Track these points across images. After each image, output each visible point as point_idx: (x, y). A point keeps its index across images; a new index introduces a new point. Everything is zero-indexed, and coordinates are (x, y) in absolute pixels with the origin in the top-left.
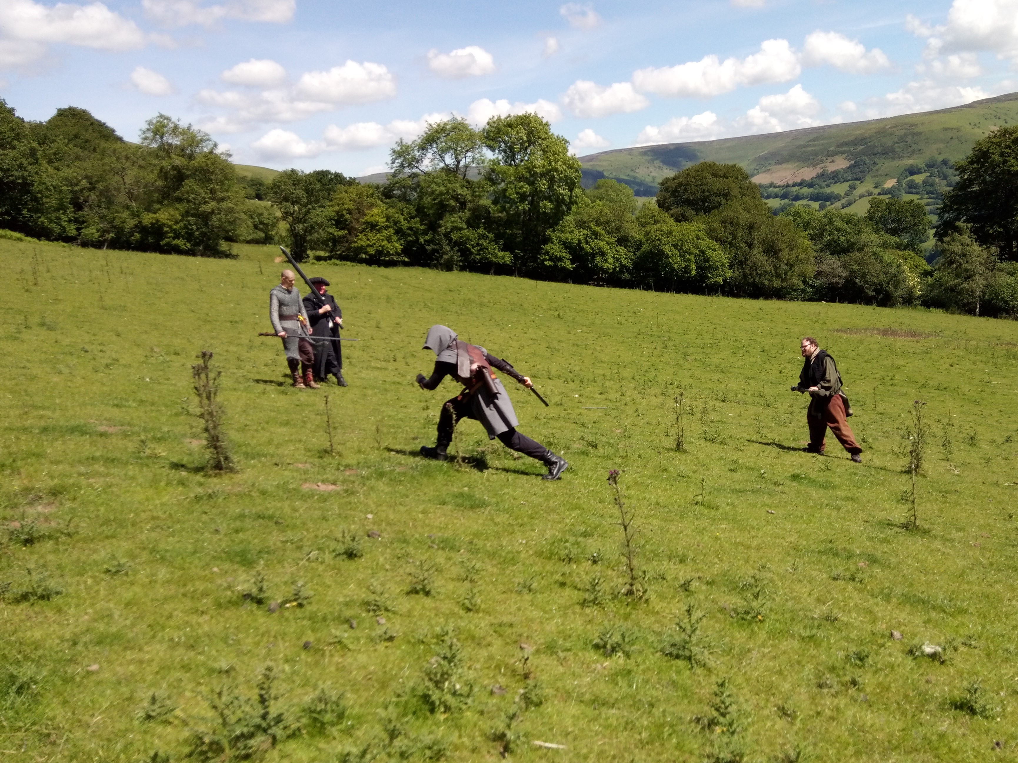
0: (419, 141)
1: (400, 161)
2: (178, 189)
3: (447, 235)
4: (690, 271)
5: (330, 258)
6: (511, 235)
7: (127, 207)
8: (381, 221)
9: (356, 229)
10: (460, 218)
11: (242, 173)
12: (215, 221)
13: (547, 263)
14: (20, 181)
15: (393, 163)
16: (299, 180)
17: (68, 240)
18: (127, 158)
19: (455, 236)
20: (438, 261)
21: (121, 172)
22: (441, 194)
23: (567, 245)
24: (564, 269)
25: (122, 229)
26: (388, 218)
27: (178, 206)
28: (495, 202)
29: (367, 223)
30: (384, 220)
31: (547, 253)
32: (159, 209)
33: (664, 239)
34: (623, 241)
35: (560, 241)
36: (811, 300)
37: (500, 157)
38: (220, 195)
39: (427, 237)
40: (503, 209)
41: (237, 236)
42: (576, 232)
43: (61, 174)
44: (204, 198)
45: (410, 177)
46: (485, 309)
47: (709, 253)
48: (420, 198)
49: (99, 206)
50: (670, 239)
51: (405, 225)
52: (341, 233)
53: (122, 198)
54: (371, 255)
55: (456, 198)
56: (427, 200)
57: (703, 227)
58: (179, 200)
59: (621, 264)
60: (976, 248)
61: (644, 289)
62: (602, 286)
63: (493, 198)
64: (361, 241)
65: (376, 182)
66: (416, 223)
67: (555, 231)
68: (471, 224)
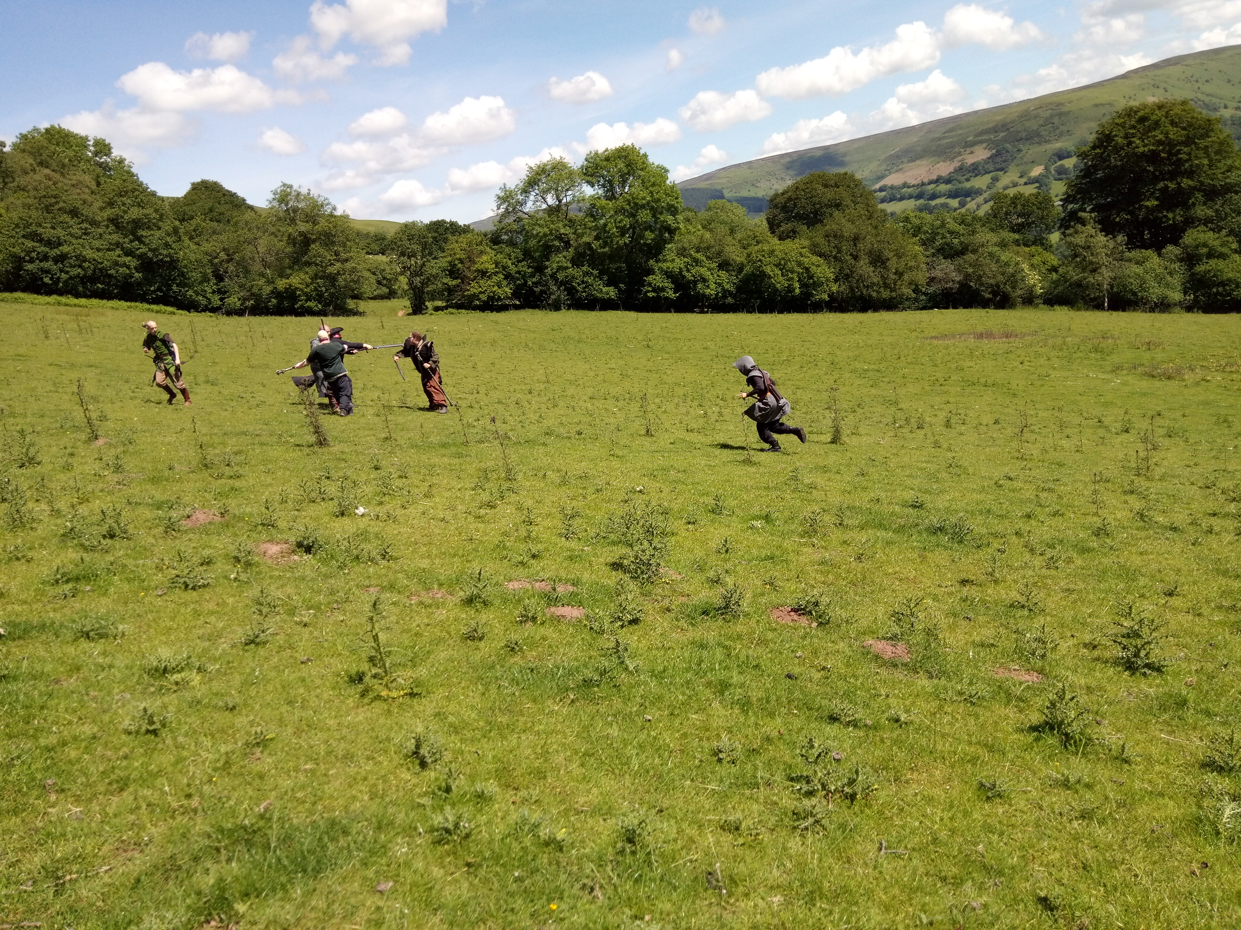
0: (522, 184)
1: (504, 206)
2: (306, 253)
3: (553, 276)
4: (794, 290)
5: (446, 308)
6: (615, 269)
7: (262, 275)
8: (491, 267)
9: (468, 278)
10: (565, 257)
12: (341, 281)
13: (650, 295)
14: (168, 259)
15: (498, 208)
17: (214, 310)
18: (258, 227)
19: (560, 276)
20: (546, 302)
21: (254, 242)
22: (545, 235)
23: (669, 275)
24: (667, 298)
25: (260, 296)
26: (497, 264)
27: (307, 270)
28: (597, 238)
29: (478, 271)
30: (494, 266)
31: (650, 284)
32: (291, 275)
33: (766, 259)
34: (724, 265)
35: (662, 271)
36: (924, 308)
37: (601, 192)
38: (343, 256)
39: (534, 280)
40: (606, 244)
41: (362, 293)
42: (677, 260)
43: (202, 248)
44: (330, 260)
45: (515, 221)
47: (813, 269)
48: (526, 241)
49: (238, 276)
50: (772, 259)
51: (513, 269)
52: (455, 282)
53: (257, 267)
54: (483, 302)
55: (560, 238)
56: (533, 243)
57: (806, 243)
58: (308, 264)
59: (723, 289)
60: (1101, 239)
61: (749, 312)
62: (707, 312)
63: (595, 234)
64: (473, 289)
65: (483, 230)
66: (524, 267)
67: (657, 261)
68: (576, 262)
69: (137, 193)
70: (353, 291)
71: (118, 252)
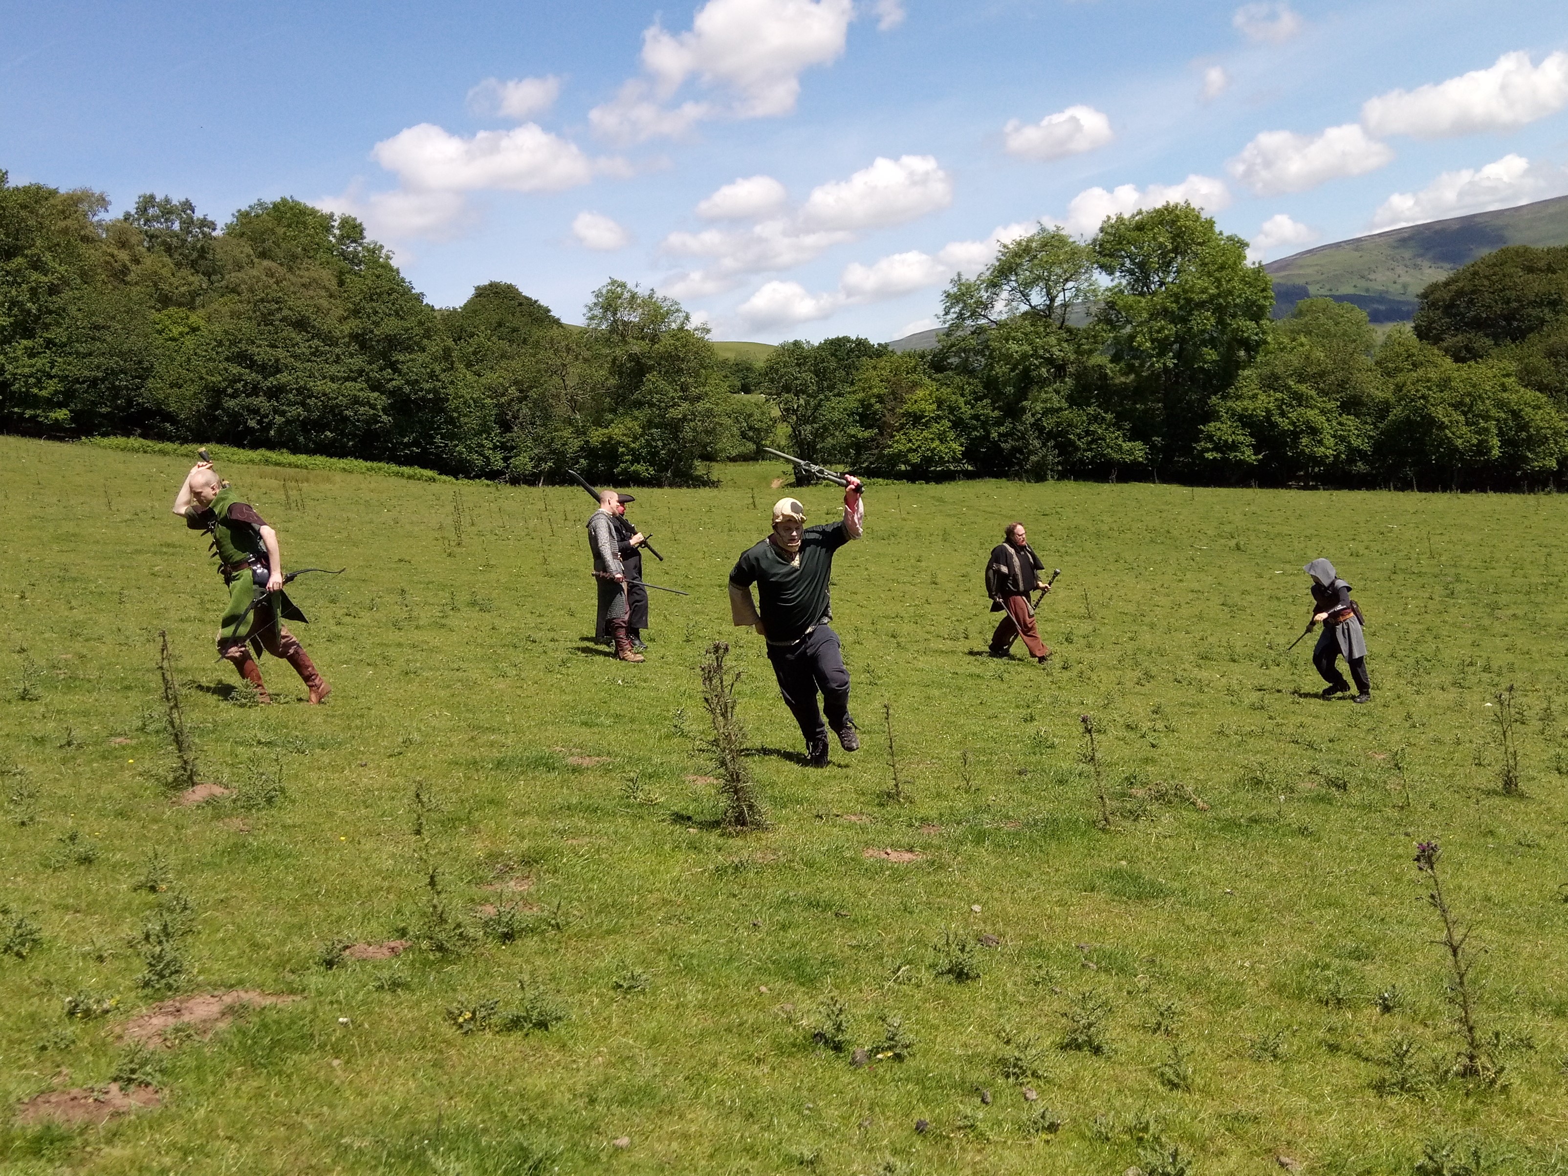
0: (988, 273)
1: (957, 309)
2: (637, 388)
3: (1036, 424)
4: (1490, 449)
6: (1145, 411)
7: (569, 422)
8: (930, 408)
9: (891, 426)
10: (1057, 392)
11: (723, 355)
12: (687, 432)
13: (1209, 456)
14: (431, 396)
15: (947, 314)
16: (805, 358)
17: (493, 475)
18: (568, 349)
19: (1048, 423)
20: (1021, 467)
21: (560, 371)
22: (1025, 356)
23: (1245, 421)
24: (1240, 463)
25: (563, 454)
26: (940, 403)
27: (636, 413)
28: (1115, 359)
29: (907, 414)
30: (934, 406)
31: (1210, 438)
32: (612, 421)
33: (1435, 395)
34: (1352, 405)
35: (1233, 415)
37: (1124, 282)
38: (694, 391)
39: (1002, 429)
40: (1131, 369)
41: (718, 451)
42: (1262, 397)
43: (483, 380)
44: (673, 398)
45: (973, 333)
46: (1105, 542)
47: (1528, 413)
48: (991, 366)
49: (533, 424)
50: (1446, 395)
51: (966, 411)
52: (868, 434)
53: (562, 409)
54: (913, 465)
55: (1050, 361)
56: (1001, 369)
58: (639, 404)
59: (1349, 446)
61: (1396, 489)
62: (1315, 488)
63: (1112, 352)
64: (899, 444)
65: (920, 347)
66: (986, 410)
67: (1224, 398)
68: (1076, 399)
69: (394, 295)
70: (705, 446)
71: (361, 384)
